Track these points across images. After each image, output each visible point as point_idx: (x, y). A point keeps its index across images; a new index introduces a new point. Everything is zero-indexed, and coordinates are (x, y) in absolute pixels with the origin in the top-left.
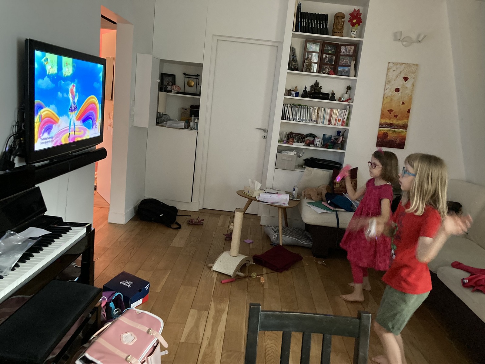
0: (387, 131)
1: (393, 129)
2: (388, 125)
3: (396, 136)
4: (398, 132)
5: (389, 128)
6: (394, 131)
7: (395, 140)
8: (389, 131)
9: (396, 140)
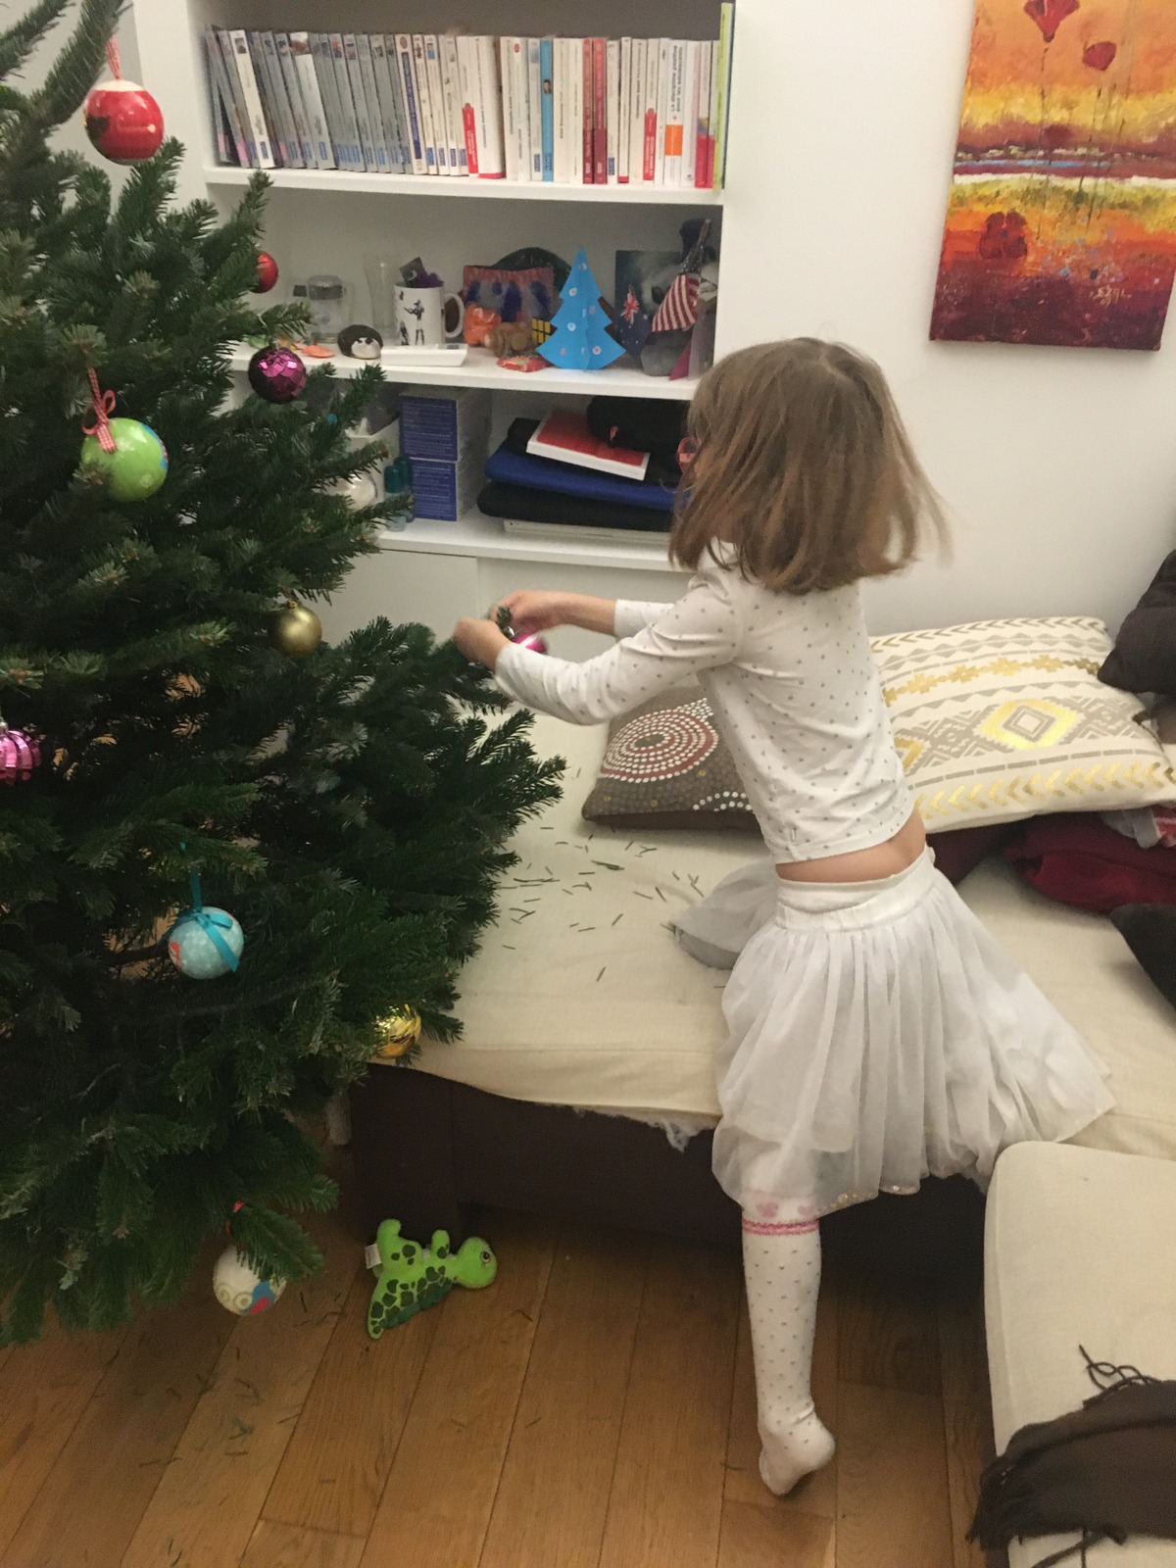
0: (1017, 206)
1: (1073, 184)
2: (1028, 145)
3: (1094, 236)
4: (1112, 207)
5: (1042, 172)
6: (1079, 197)
7: (1086, 276)
8: (1034, 196)
9: (1094, 274)
